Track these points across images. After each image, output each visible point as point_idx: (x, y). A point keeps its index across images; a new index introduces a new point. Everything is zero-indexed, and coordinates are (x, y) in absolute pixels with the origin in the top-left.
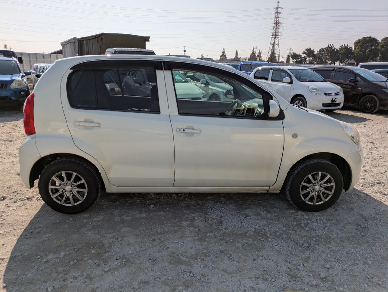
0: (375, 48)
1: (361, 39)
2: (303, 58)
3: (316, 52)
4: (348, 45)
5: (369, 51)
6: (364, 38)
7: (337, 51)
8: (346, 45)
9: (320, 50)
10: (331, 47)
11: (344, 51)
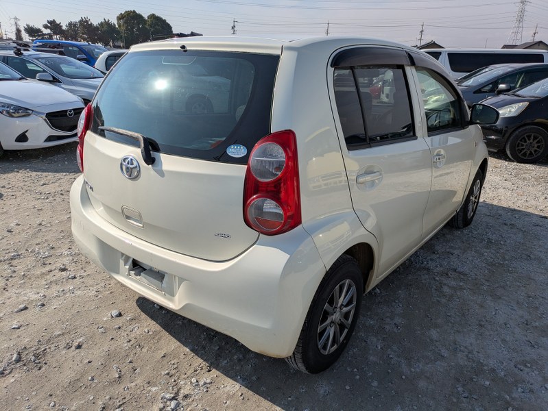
0: (143, 27)
1: (123, 13)
2: (45, 35)
3: (64, 28)
4: (109, 21)
5: (137, 30)
6: (126, 12)
7: (96, 28)
8: (107, 20)
9: (69, 24)
10: (86, 21)
11: (105, 28)
